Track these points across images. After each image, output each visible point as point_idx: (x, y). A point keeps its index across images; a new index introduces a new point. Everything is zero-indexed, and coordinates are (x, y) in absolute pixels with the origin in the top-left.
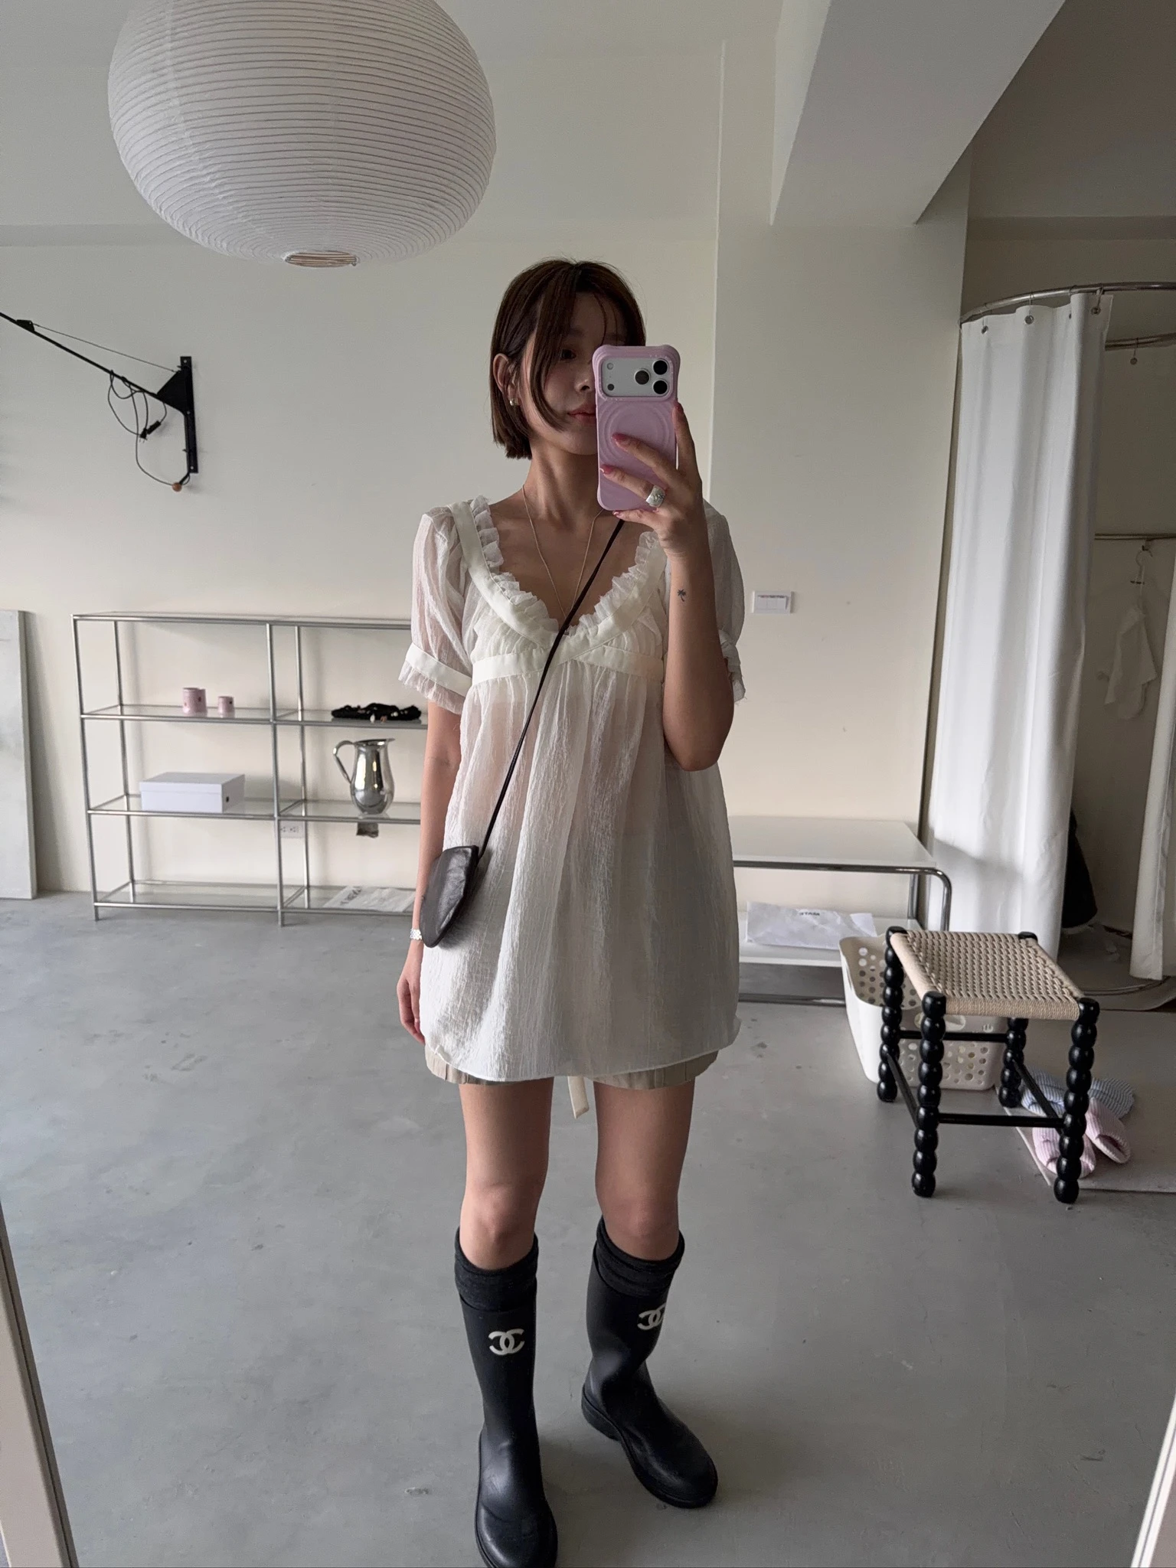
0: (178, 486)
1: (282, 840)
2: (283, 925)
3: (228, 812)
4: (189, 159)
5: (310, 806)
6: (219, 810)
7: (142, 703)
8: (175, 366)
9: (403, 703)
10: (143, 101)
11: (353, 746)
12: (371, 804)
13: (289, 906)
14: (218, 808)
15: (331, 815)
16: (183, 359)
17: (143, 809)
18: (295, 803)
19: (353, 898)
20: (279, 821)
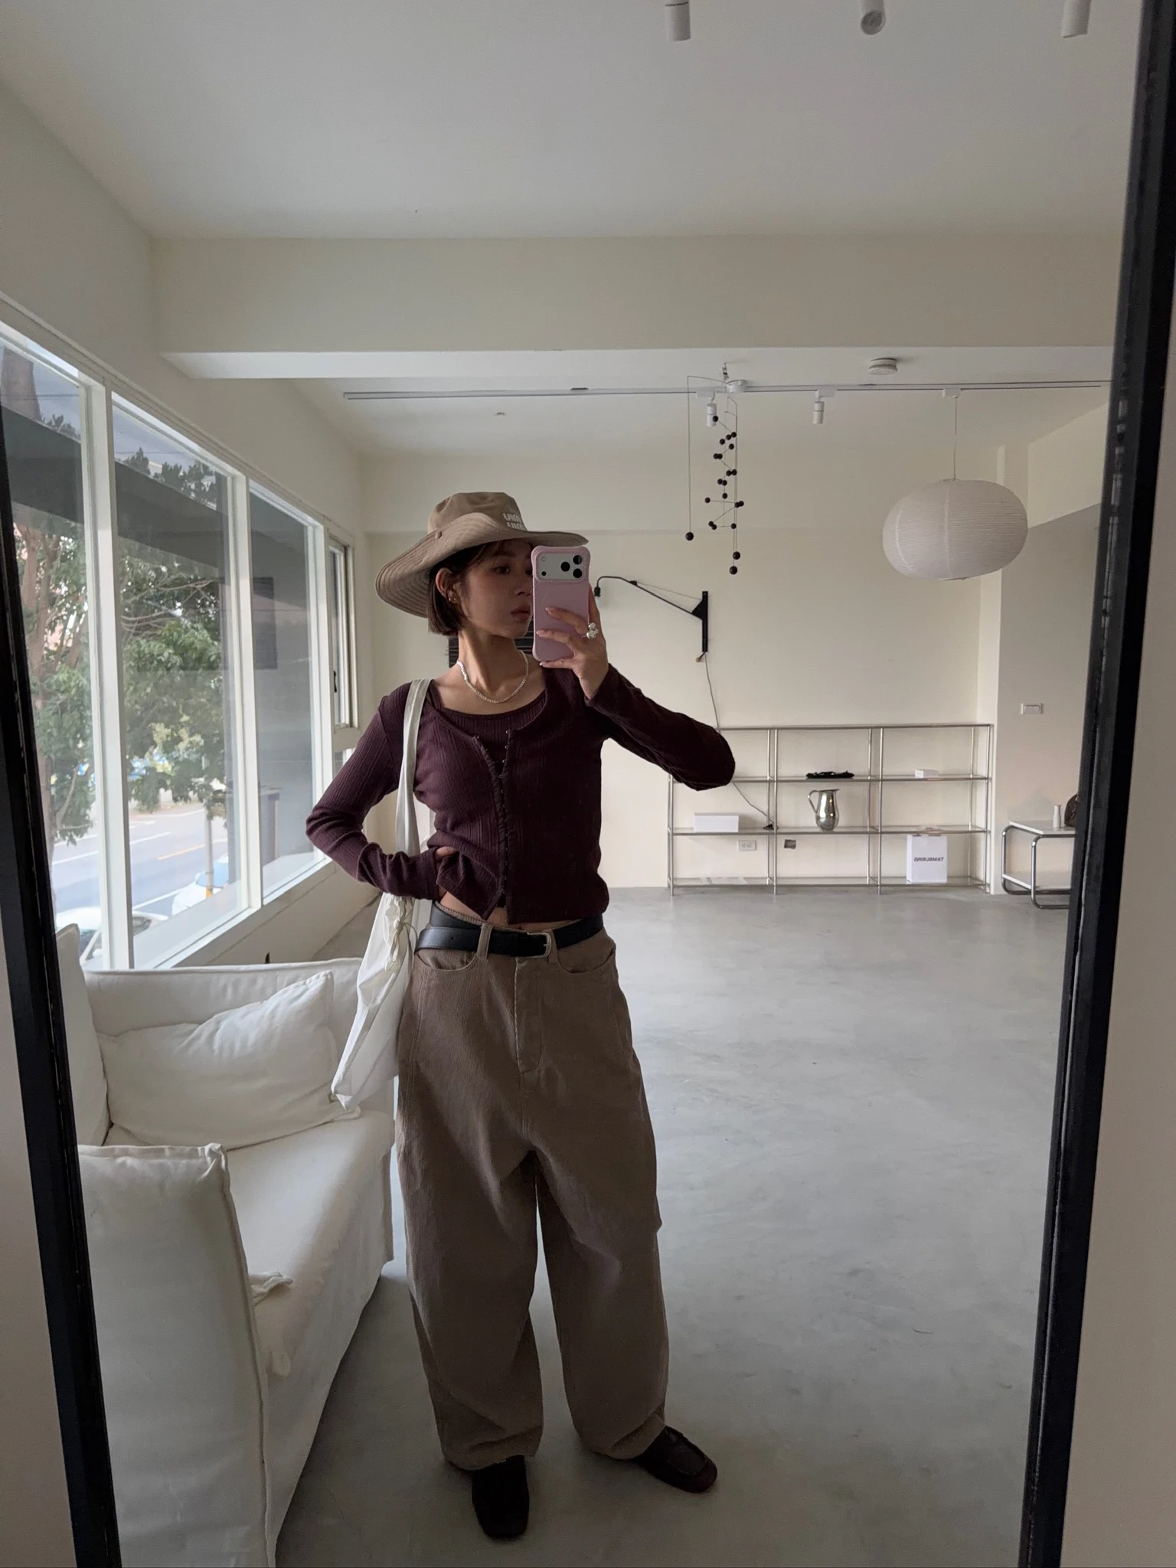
0: (699, 659)
2: (777, 894)
6: (736, 830)
8: (701, 597)
9: (842, 771)
12: (828, 824)
16: (703, 592)
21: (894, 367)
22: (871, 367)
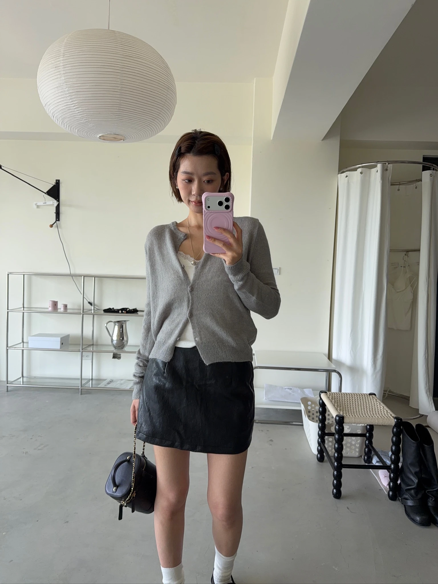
0: (51, 226)
1: (83, 361)
2: (81, 394)
3: (62, 348)
4: (66, 99)
5: (94, 346)
7: (32, 307)
8: (54, 183)
9: (132, 308)
10: (51, 77)
11: (113, 323)
12: (119, 345)
13: (84, 386)
14: (58, 347)
15: (103, 350)
16: (56, 180)
17: (29, 347)
18: (89, 346)
19: (110, 383)
20: (82, 352)
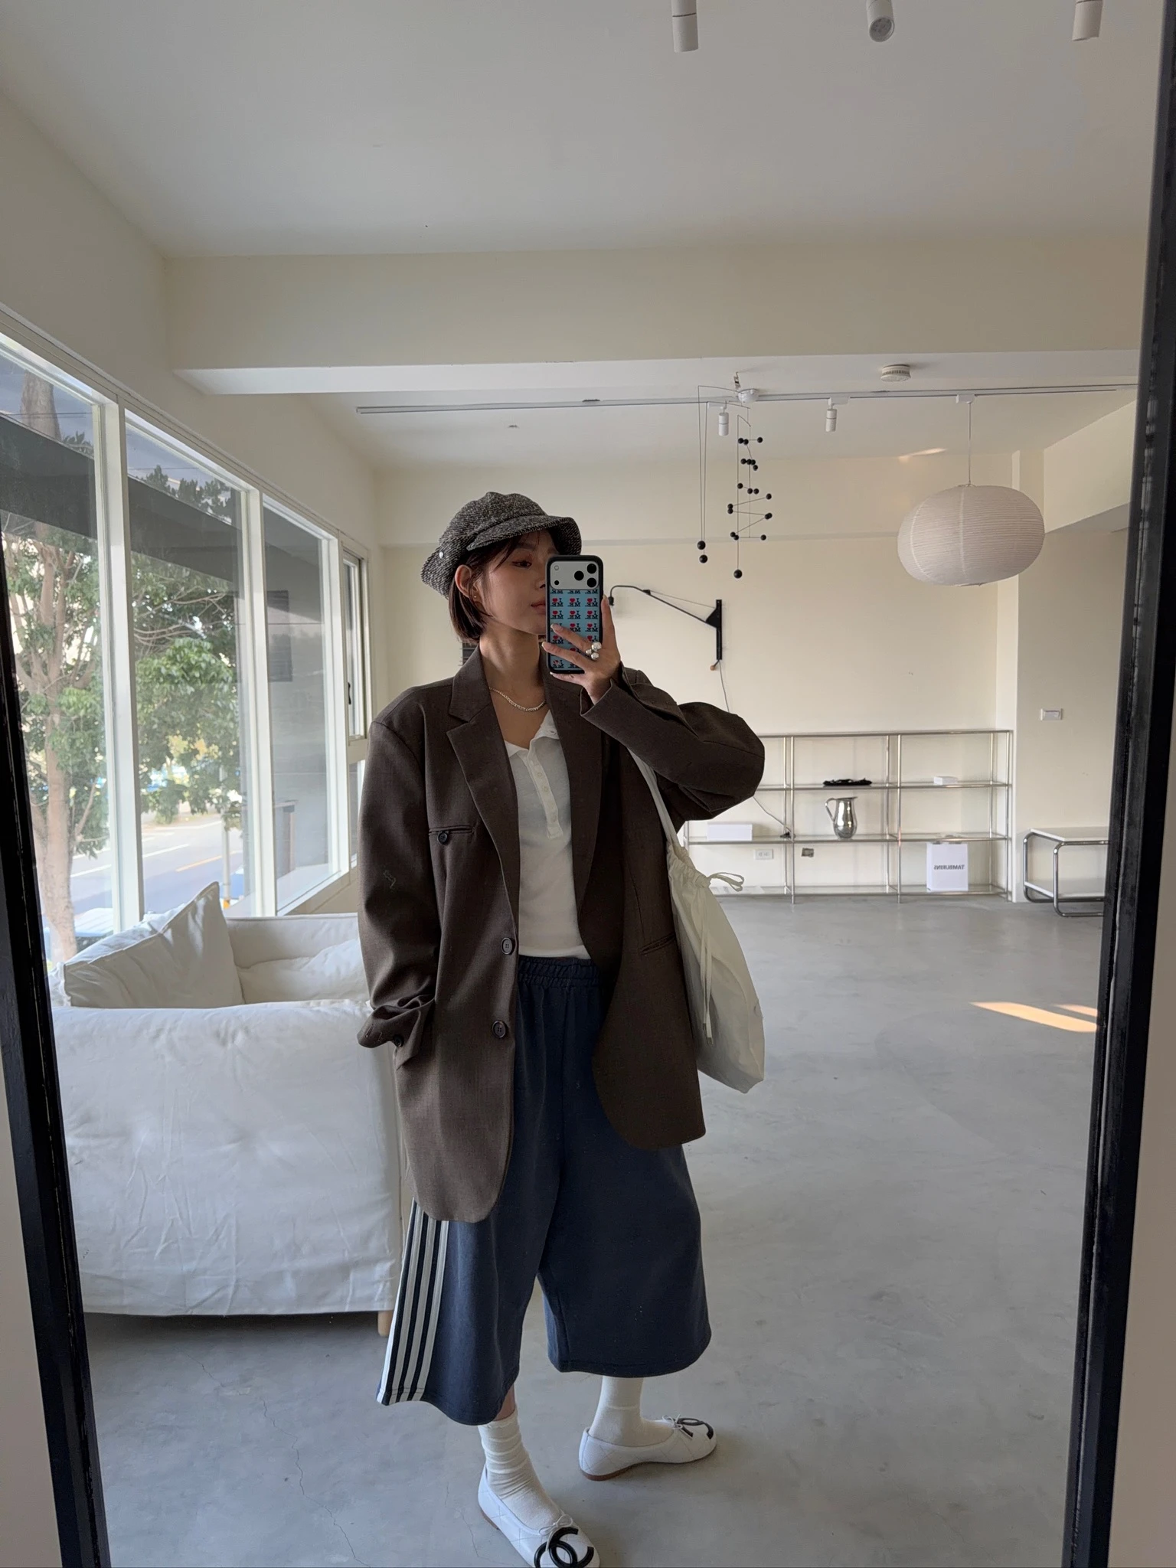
0: (714, 667)
6: (749, 840)
8: (715, 605)
11: (835, 801)
16: (717, 601)
21: (907, 374)
22: (884, 374)
